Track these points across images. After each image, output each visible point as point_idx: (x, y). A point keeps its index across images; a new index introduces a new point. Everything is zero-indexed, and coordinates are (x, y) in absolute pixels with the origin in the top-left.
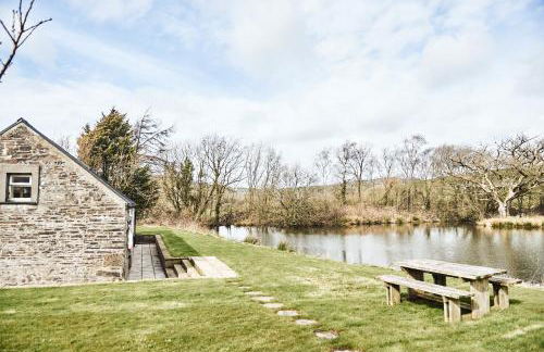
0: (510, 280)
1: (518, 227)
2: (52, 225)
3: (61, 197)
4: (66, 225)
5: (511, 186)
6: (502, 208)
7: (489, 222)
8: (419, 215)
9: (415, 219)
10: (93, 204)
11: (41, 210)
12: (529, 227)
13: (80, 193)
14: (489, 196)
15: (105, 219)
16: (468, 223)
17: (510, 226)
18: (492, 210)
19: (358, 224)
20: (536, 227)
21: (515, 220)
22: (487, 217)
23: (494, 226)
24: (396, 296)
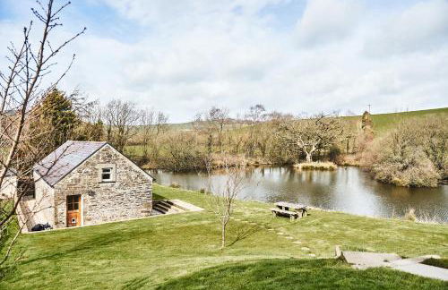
0: (308, 208)
1: (317, 169)
2: (120, 191)
3: (125, 178)
4: (127, 191)
5: (314, 143)
6: (308, 157)
7: (300, 166)
8: (260, 160)
9: (257, 163)
10: (139, 180)
11: (117, 184)
12: (322, 169)
13: (133, 175)
14: (301, 149)
15: (144, 186)
16: (289, 165)
17: (312, 168)
18: (302, 157)
19: (221, 167)
20: (326, 169)
21: (315, 164)
22: (300, 162)
23: (304, 168)
24: (275, 214)
